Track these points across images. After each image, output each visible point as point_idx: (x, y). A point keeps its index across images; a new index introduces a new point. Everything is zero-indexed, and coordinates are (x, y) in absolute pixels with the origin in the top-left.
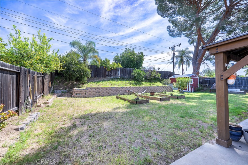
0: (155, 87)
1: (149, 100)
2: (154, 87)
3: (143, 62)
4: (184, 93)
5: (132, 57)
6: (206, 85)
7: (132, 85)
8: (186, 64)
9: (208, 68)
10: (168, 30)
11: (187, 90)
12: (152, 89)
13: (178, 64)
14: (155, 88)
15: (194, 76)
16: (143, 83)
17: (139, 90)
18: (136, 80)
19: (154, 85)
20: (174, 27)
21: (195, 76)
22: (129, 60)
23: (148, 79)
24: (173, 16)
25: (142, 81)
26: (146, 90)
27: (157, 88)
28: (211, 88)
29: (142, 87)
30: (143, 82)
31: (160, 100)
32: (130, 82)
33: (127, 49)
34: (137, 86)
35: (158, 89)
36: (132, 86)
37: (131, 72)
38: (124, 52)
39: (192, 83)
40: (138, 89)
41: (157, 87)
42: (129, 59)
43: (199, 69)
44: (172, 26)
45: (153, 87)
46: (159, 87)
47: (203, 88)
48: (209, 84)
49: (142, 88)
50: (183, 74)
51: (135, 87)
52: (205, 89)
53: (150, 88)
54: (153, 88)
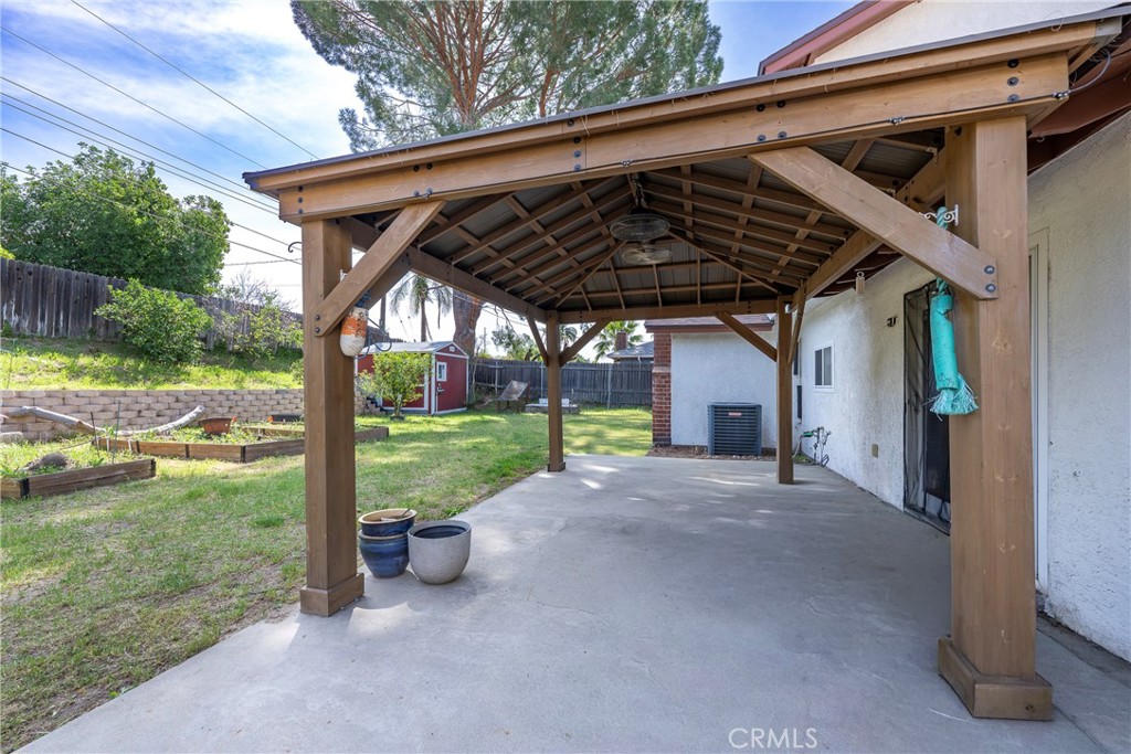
0: (264, 393)
1: (153, 463)
2: (257, 395)
3: (220, 257)
4: (408, 418)
5: (133, 209)
6: (492, 385)
7: (88, 378)
8: (436, 303)
9: (507, 328)
10: (345, 129)
11: (422, 406)
12: (246, 404)
13: (407, 297)
14: (263, 397)
15: (452, 349)
16: (195, 371)
17: (144, 413)
18: (140, 353)
19: (262, 381)
20: (372, 126)
21: (457, 352)
22: (110, 227)
23: (237, 354)
24: (372, 74)
25: (182, 358)
26: (197, 409)
27: (279, 397)
28: (503, 397)
29: (168, 394)
30: (188, 368)
31: (239, 455)
32: (84, 360)
33: (93, 149)
34: (132, 388)
35: (281, 402)
36: (84, 385)
37: (93, 297)
38: (69, 162)
39: (444, 379)
40: (137, 407)
41: (277, 392)
42: (112, 217)
43: (474, 328)
44: (366, 115)
45: (250, 393)
46: (286, 396)
47: (480, 397)
48: (500, 383)
49: (171, 400)
50: (424, 339)
51: (103, 394)
52: (489, 400)
53: (232, 397)
54: (250, 397)
